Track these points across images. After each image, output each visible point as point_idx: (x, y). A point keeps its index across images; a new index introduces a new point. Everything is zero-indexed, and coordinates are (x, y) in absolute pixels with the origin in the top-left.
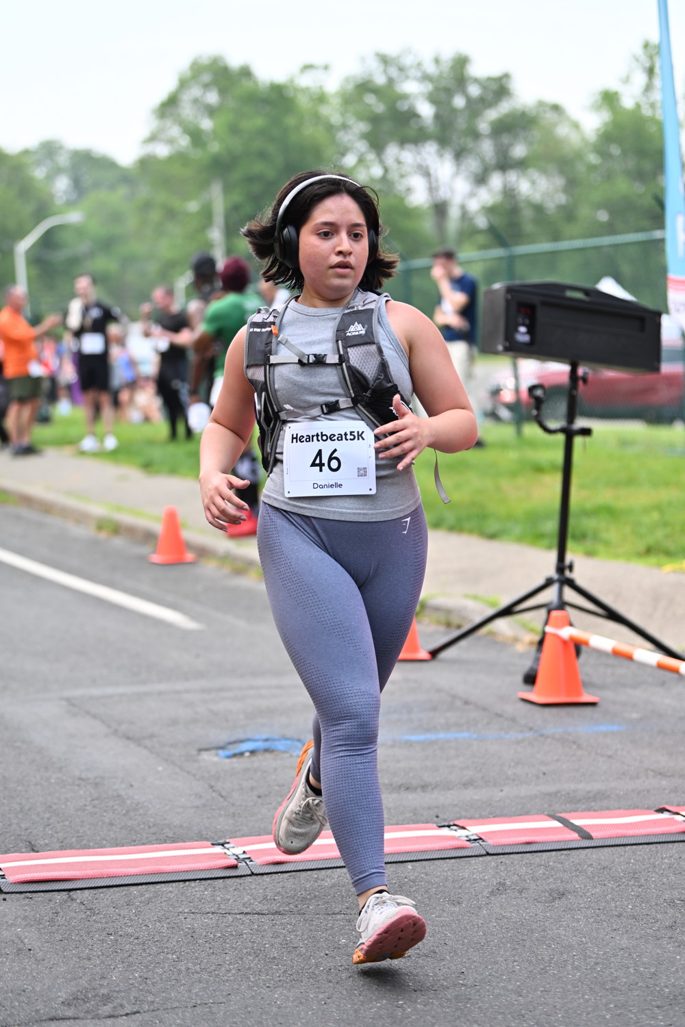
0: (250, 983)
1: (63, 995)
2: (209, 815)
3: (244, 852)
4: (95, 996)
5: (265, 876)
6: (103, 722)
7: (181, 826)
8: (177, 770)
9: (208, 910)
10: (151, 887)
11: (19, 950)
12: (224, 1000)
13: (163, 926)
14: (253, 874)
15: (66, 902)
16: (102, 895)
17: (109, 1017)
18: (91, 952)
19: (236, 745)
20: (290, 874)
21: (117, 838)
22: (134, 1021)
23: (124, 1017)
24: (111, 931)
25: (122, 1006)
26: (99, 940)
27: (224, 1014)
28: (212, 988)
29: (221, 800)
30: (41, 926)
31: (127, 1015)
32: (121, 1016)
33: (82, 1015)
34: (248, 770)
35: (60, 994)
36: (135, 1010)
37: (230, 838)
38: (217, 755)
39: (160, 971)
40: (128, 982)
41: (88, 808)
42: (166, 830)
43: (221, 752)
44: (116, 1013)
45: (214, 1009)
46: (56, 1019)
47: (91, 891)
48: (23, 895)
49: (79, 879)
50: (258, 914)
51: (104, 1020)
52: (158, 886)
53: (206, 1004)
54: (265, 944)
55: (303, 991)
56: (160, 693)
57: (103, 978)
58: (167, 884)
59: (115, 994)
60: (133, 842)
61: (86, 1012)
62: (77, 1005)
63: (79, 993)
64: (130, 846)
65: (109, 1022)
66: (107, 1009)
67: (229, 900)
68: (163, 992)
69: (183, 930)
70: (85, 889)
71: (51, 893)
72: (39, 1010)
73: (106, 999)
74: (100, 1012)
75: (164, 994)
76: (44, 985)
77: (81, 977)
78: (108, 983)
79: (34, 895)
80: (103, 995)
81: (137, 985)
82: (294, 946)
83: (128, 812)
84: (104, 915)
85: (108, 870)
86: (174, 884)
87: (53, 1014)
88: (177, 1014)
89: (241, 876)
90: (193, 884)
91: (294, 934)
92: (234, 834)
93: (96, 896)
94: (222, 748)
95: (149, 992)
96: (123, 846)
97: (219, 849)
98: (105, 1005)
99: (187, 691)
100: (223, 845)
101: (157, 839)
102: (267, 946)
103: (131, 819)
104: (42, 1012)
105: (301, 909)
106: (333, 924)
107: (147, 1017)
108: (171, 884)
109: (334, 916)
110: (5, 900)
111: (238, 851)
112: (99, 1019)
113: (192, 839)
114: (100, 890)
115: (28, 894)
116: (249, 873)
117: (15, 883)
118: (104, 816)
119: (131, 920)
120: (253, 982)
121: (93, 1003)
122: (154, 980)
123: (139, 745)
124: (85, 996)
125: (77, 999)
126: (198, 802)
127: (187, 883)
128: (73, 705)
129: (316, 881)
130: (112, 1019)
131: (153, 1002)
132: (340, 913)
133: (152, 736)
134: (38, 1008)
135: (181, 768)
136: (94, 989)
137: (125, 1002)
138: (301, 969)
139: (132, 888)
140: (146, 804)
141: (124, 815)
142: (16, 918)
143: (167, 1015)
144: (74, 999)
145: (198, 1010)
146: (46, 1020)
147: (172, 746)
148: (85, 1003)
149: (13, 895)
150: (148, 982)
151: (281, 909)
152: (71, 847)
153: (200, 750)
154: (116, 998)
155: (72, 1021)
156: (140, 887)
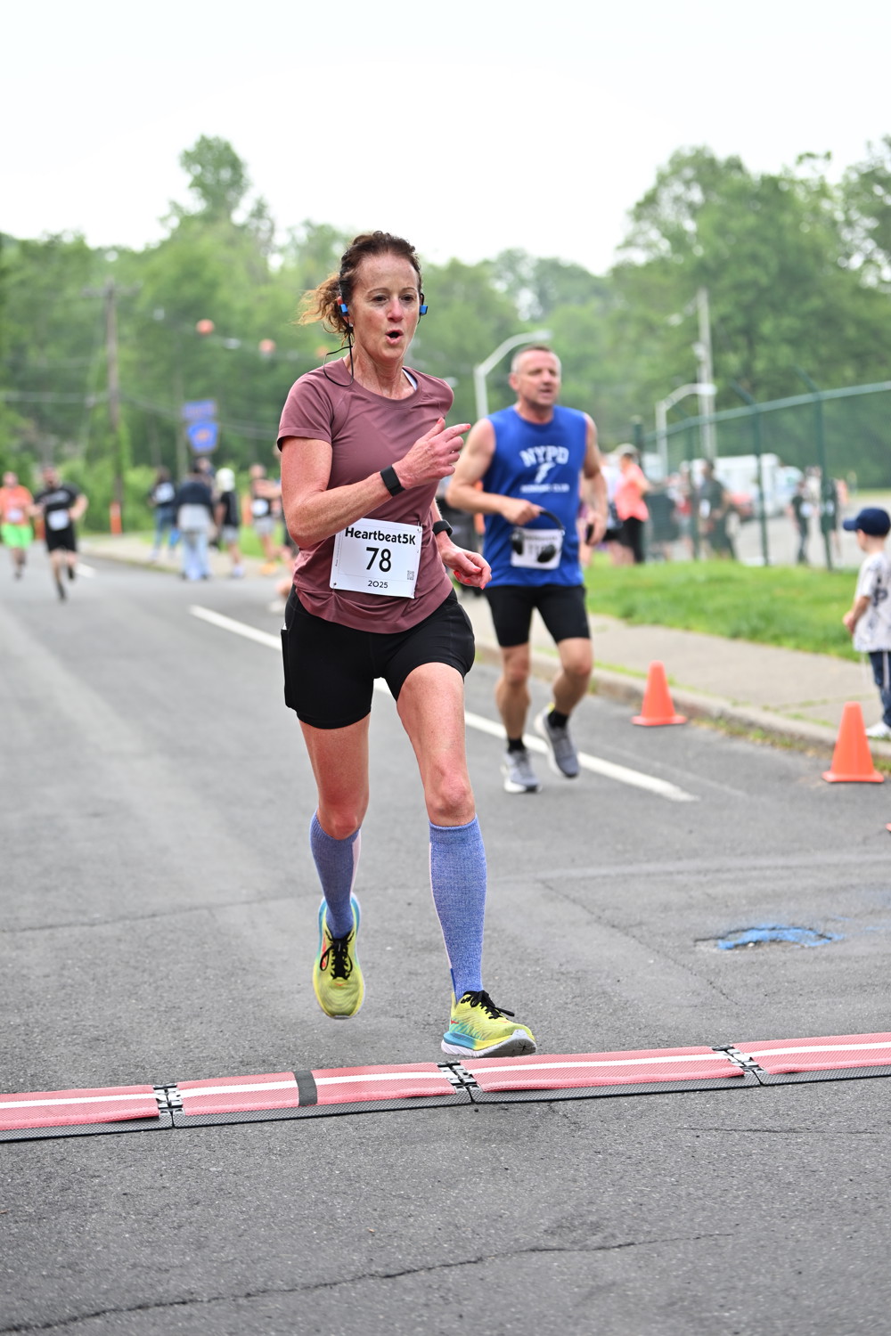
0: (762, 1212)
1: (546, 1223)
2: (709, 1016)
3: (751, 1059)
4: (582, 1224)
5: (776, 1087)
6: (584, 907)
7: (677, 1028)
8: (672, 963)
9: (711, 1126)
10: (644, 1098)
11: (494, 1169)
12: (732, 1231)
13: (658, 1144)
14: (762, 1084)
15: (546, 1114)
16: (587, 1107)
17: (600, 1249)
18: (577, 1173)
19: (737, 935)
20: (805, 1085)
21: (603, 1041)
22: (628, 1254)
23: (617, 1250)
24: (600, 1148)
25: (613, 1236)
26: (586, 1159)
27: (733, 1247)
28: (717, 1218)
29: (722, 997)
30: (519, 1142)
31: (620, 1246)
32: (614, 1247)
33: (567, 1246)
34: (753, 963)
35: (542, 1221)
36: (629, 1241)
37: (734, 1042)
38: (716, 945)
39: (657, 1196)
40: (619, 1209)
41: (570, 1006)
42: (661, 1032)
43: (720, 942)
44: (607, 1245)
45: (722, 1241)
46: (539, 1250)
47: (575, 1102)
48: (497, 1106)
49: (561, 1088)
50: (770, 1131)
51: (594, 1252)
52: (652, 1098)
53: (711, 1236)
54: (778, 1167)
55: (824, 1222)
56: (649, 875)
57: (591, 1203)
58: (662, 1095)
59: (605, 1222)
60: (622, 1046)
61: (573, 1242)
62: (563, 1234)
63: (564, 1220)
64: (619, 1050)
65: (599, 1255)
66: (597, 1239)
67: (734, 1114)
68: (661, 1221)
69: (682, 1148)
70: (569, 1099)
71: (529, 1104)
72: (519, 1239)
73: (595, 1227)
74: (588, 1242)
75: (661, 1223)
76: (524, 1210)
77: (565, 1202)
78: (597, 1210)
79: (510, 1106)
80: (591, 1222)
81: (630, 1212)
82: (815, 1169)
83: (615, 1011)
84: (591, 1130)
85: (594, 1078)
86: (670, 1095)
87: (534, 1244)
88: (677, 1247)
89: (748, 1087)
90: (692, 1095)
91: (812, 1155)
92: (739, 1038)
93: (581, 1108)
94: (722, 938)
95: (644, 1220)
96: (611, 1050)
97: (721, 1055)
98: (594, 1235)
99: (679, 873)
100: (726, 1050)
101: (649, 1043)
102: (781, 1169)
103: (619, 1019)
104: (521, 1241)
105: (820, 1126)
106: (858, 1145)
107: (643, 1249)
108: (666, 1095)
109: (858, 1135)
110: (477, 1111)
111: (744, 1057)
112: (587, 1250)
113: (689, 1044)
114: (586, 1101)
115: (503, 1105)
116: (758, 1083)
117: (488, 1092)
118: (588, 1016)
119: (622, 1136)
120: (764, 1211)
121: (580, 1231)
122: (650, 1207)
123: (627, 934)
124: (571, 1223)
125: (562, 1227)
126: (696, 1001)
127: (686, 1094)
128: (551, 888)
129: (836, 1094)
130: (602, 1251)
131: (649, 1232)
132: (865, 1132)
133: (640, 924)
134: (517, 1236)
135: (675, 961)
136: (581, 1216)
137: (616, 1232)
138: (822, 1197)
139: (622, 1100)
140: (636, 1002)
141: (611, 1014)
142: (490, 1132)
143: (666, 1248)
144: (558, 1227)
145: (703, 1242)
146: (526, 1251)
147: (663, 935)
148: (572, 1231)
149: (486, 1106)
150: (644, 1208)
151: (796, 1126)
152: (551, 1051)
153: (697, 940)
154: (607, 1227)
155: (556, 1252)
156: (631, 1098)
